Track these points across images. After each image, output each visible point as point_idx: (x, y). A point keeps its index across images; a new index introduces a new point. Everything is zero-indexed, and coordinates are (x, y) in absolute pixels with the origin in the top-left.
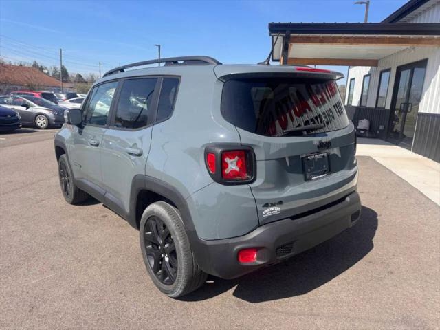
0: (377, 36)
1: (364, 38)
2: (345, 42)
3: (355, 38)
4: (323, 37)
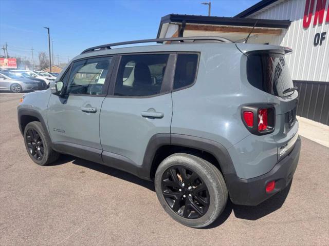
0: (241, 27)
1: (233, 28)
2: (221, 30)
3: (227, 28)
4: (207, 27)
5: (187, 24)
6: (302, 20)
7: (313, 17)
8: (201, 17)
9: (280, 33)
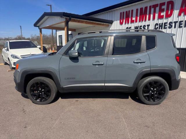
5: (72, 18)
6: (119, 21)
7: (124, 20)
8: (78, 15)
9: (108, 26)
